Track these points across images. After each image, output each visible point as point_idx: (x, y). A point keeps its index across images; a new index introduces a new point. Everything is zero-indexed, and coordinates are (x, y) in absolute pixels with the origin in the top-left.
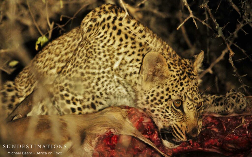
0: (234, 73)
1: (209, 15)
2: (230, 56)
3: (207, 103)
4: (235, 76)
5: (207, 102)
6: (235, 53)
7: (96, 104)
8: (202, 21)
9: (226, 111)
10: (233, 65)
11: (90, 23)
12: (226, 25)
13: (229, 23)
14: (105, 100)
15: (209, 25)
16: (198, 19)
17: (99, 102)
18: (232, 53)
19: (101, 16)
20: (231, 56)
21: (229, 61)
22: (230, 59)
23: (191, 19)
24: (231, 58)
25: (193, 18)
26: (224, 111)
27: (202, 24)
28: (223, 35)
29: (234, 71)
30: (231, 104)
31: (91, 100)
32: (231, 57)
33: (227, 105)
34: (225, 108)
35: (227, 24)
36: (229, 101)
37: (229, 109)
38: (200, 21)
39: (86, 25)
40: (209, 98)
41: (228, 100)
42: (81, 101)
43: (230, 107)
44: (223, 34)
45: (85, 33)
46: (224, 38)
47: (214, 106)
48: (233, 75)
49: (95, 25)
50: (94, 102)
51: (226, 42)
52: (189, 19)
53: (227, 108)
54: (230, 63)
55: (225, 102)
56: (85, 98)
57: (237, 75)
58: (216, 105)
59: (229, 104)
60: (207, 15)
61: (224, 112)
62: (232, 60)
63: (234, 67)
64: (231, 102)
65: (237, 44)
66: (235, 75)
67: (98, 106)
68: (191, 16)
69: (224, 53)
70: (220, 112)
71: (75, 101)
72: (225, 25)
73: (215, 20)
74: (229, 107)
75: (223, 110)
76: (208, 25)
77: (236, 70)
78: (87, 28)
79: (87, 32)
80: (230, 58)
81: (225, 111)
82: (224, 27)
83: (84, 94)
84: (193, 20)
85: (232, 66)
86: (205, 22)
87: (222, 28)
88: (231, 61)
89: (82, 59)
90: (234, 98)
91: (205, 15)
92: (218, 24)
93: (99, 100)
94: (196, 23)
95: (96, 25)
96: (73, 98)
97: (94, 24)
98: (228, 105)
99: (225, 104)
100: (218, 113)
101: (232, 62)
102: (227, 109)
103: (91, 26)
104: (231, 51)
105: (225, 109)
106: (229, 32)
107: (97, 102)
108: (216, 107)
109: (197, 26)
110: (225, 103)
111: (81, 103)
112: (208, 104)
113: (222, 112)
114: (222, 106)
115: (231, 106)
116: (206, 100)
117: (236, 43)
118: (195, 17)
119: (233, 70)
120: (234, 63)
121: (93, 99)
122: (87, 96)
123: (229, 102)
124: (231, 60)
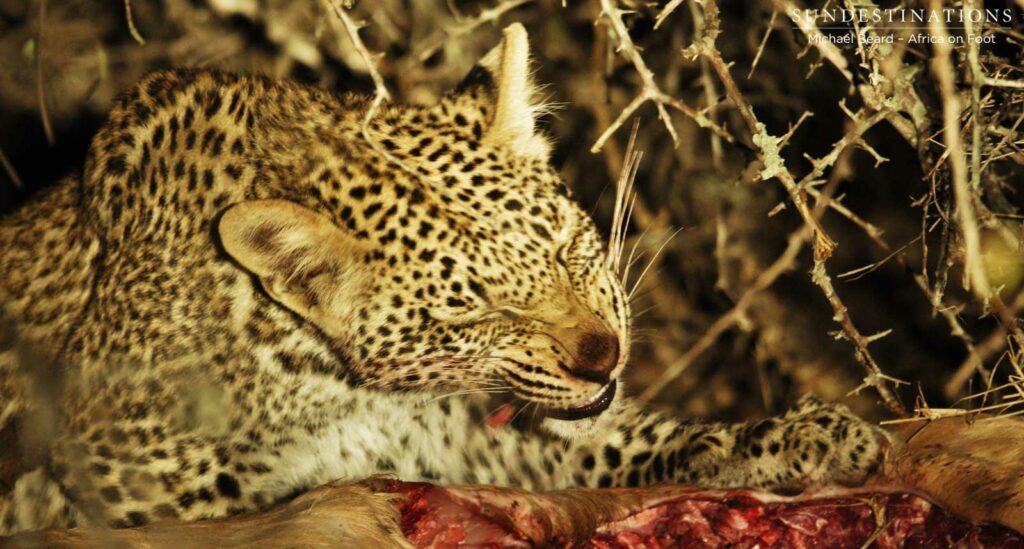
0: (839, 326)
1: (720, 89)
2: (819, 255)
3: (713, 455)
4: (842, 338)
5: (715, 448)
6: (836, 244)
7: (239, 477)
8: (695, 113)
9: (797, 474)
10: (829, 291)
11: (110, 181)
12: (796, 126)
13: (808, 117)
14: (277, 454)
15: (725, 128)
16: (677, 105)
17: (251, 466)
18: (823, 244)
19: (133, 140)
20: (822, 254)
21: (812, 275)
22: (816, 267)
23: (650, 107)
24: (823, 266)
25: (659, 100)
26: (786, 478)
27: (696, 124)
28: (784, 169)
29: (838, 318)
30: (815, 447)
31: (215, 468)
32: (822, 261)
33: (799, 452)
34: (791, 462)
35: (801, 121)
36: (803, 431)
37: (807, 467)
38: (688, 113)
39: (101, 194)
40: (722, 435)
41: (801, 428)
42: (169, 481)
43: (812, 456)
44: (786, 164)
45: (110, 225)
46: (790, 183)
47: (741, 457)
48: (832, 333)
49: (129, 185)
50: (228, 469)
51: (798, 197)
52: (642, 106)
53: (800, 460)
54: (819, 285)
55: (785, 437)
56: (185, 465)
57: (847, 334)
58: (749, 452)
59: (808, 447)
60: (710, 89)
61: (784, 481)
62: (828, 273)
63: (835, 301)
64: (814, 437)
65: (844, 203)
66: (839, 336)
67: (247, 481)
68: (650, 92)
69: (795, 243)
70: (770, 482)
71: (136, 484)
72: (790, 124)
73: (747, 106)
74: (805, 457)
75: (782, 470)
76: (722, 130)
77: (844, 314)
78: (108, 206)
79: (114, 225)
80: (818, 263)
81: (789, 474)
82: (788, 136)
83: (180, 451)
84: (657, 112)
85: (825, 297)
86: (707, 115)
87: (779, 140)
88: (820, 276)
89: (123, 333)
90: (824, 422)
91: (702, 89)
92: (764, 123)
93: (250, 459)
94: (673, 122)
95: (134, 184)
96: (126, 478)
97: (123, 181)
98: (802, 448)
99: (786, 447)
100: (764, 485)
101: (828, 279)
102: (798, 467)
103: (116, 190)
104: (820, 236)
105: (789, 466)
106: (806, 155)
107: (240, 468)
108: (753, 459)
109: (675, 136)
110: (787, 443)
111: (169, 488)
112: (721, 459)
113: (777, 481)
114: (779, 455)
115: (818, 453)
116: (709, 443)
117: (840, 198)
118: (666, 99)
119: (833, 314)
120: (835, 283)
121: (224, 461)
122: (195, 456)
123: (806, 439)
124: (823, 271)
